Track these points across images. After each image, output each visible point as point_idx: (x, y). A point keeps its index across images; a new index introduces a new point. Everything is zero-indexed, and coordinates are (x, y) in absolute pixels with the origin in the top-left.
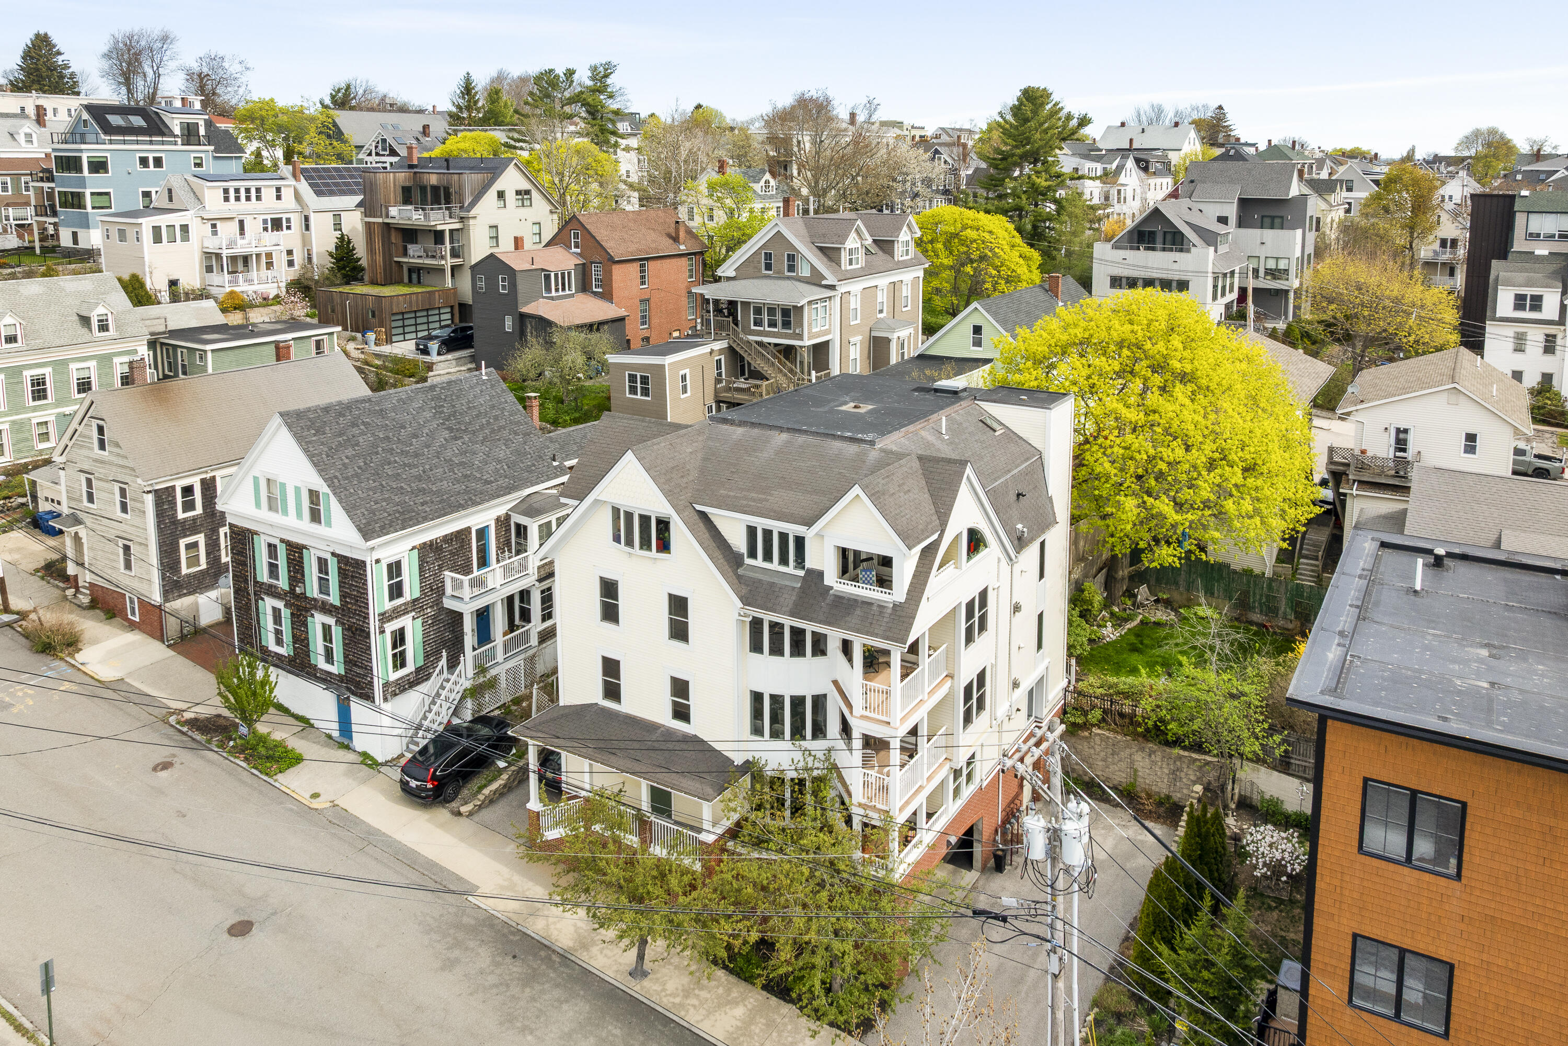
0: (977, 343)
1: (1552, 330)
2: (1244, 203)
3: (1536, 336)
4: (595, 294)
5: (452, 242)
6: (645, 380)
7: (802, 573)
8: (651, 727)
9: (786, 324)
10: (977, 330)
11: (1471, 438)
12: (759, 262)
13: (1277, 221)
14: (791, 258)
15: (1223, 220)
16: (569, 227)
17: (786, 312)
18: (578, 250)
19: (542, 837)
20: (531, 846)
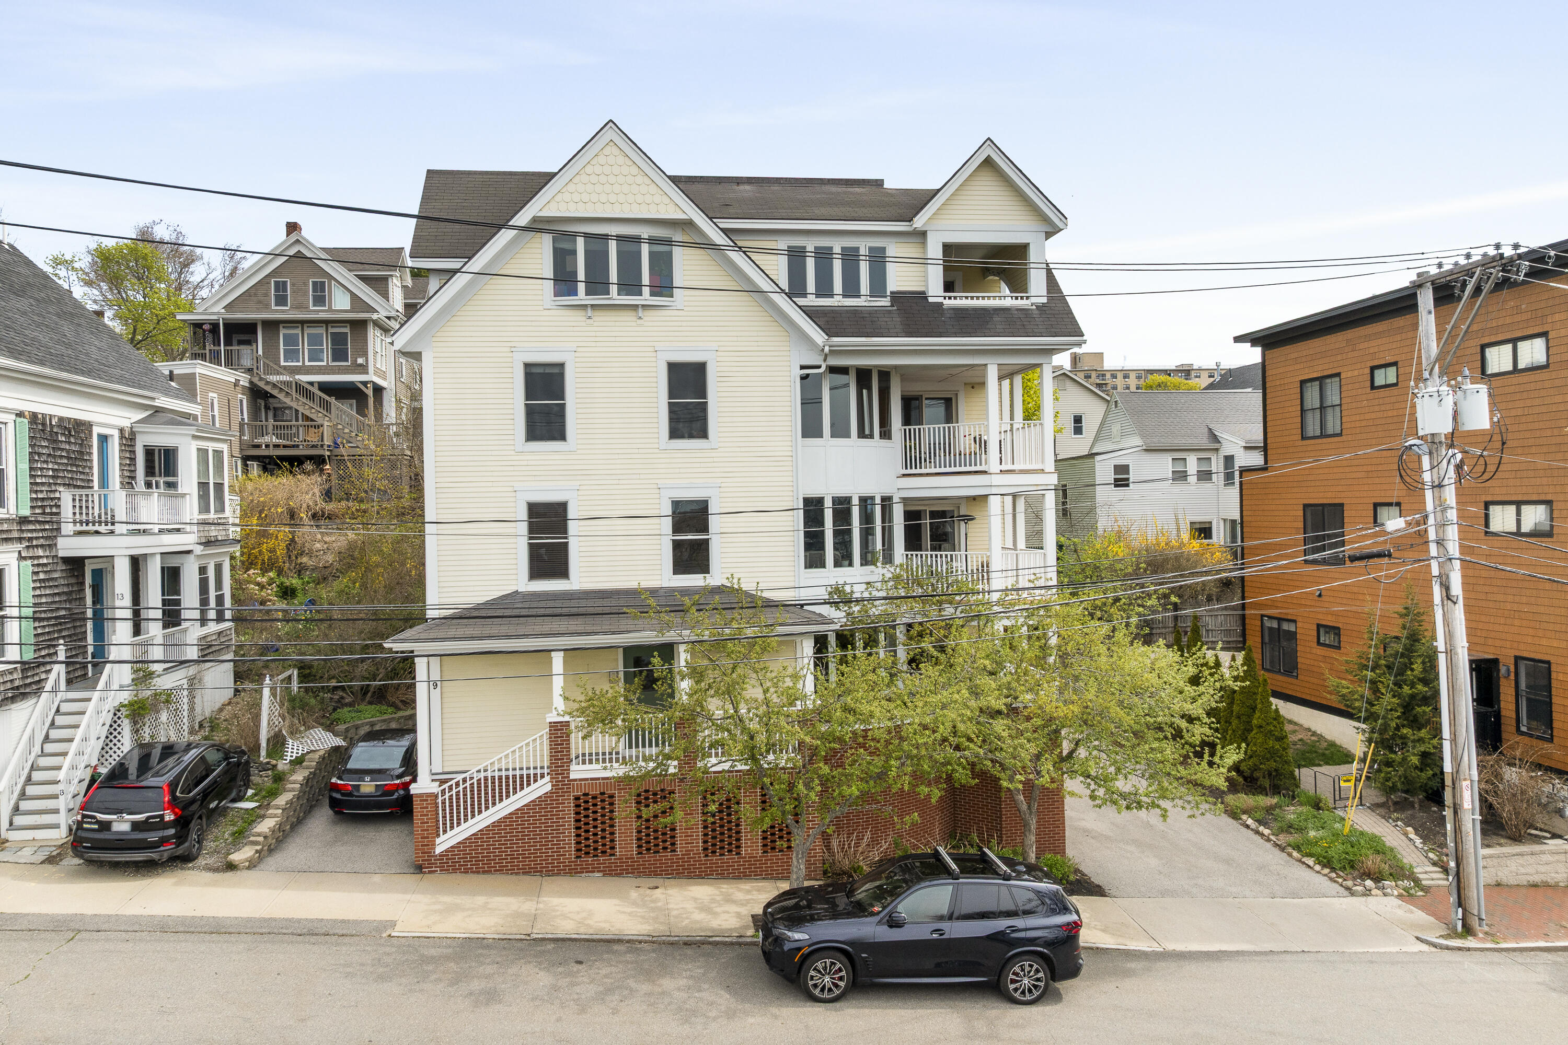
7: (885, 296)
12: (267, 295)
14: (319, 287)
19: (444, 842)
20: (419, 869)
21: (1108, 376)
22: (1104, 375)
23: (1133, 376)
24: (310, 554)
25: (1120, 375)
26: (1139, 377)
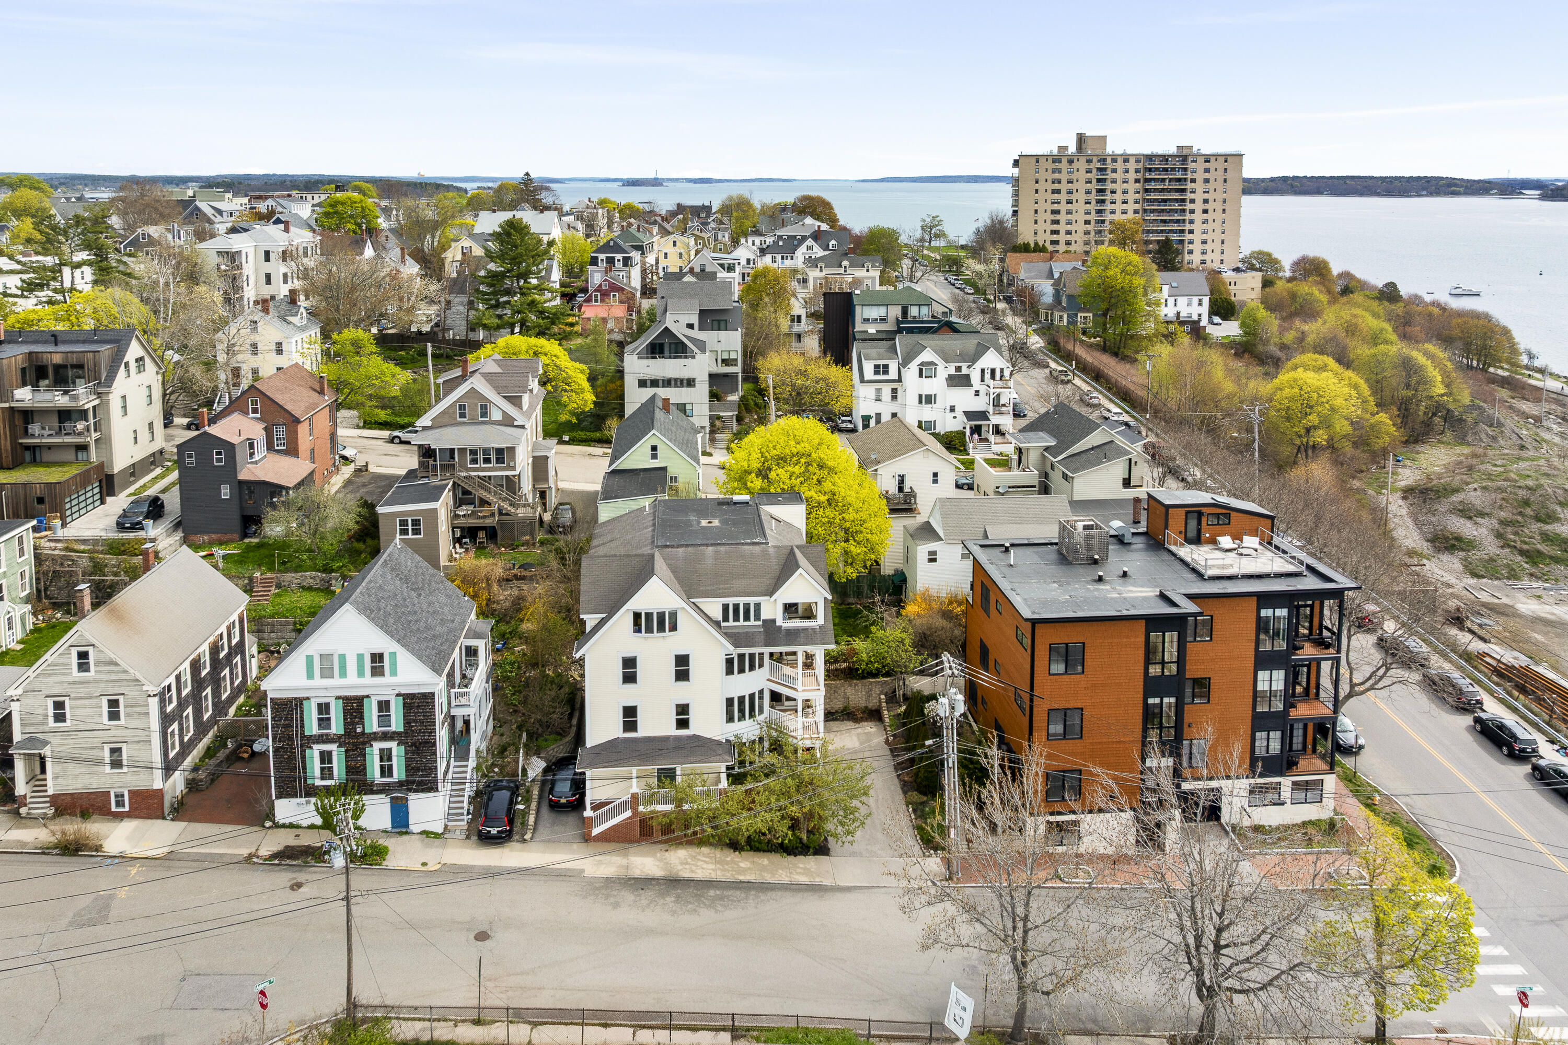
0: (654, 457)
1: (895, 385)
2: (703, 313)
3: (886, 390)
4: (278, 451)
5: (95, 417)
6: (416, 523)
7: (760, 623)
8: (665, 739)
9: (500, 460)
10: (654, 448)
11: (935, 475)
12: (454, 412)
13: (722, 324)
14: (484, 407)
15: (691, 326)
16: (247, 396)
17: (499, 451)
18: (258, 415)
19: (596, 831)
20: (586, 841)
21: (1109, 160)
22: (1105, 160)
23: (1132, 160)
24: (498, 602)
25: (1120, 160)
26: (1138, 161)
